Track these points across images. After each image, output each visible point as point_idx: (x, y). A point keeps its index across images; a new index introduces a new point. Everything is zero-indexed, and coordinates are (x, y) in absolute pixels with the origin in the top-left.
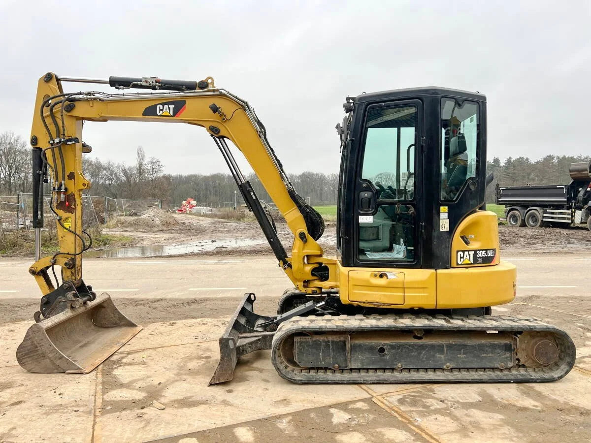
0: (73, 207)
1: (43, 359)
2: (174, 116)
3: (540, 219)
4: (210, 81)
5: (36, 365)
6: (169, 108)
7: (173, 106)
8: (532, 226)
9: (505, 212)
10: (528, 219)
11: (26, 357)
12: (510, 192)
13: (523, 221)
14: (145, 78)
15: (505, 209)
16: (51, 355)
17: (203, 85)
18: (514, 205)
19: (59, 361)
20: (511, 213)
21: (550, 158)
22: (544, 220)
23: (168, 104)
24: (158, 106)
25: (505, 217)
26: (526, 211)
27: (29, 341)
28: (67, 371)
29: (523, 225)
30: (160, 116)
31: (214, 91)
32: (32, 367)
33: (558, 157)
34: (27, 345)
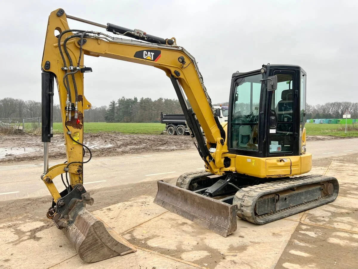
0: (81, 123)
1: (102, 249)
2: (154, 60)
3: (184, 131)
4: (173, 40)
5: (95, 255)
6: (151, 55)
7: (153, 54)
8: (181, 135)
9: (166, 127)
10: (178, 131)
11: (87, 250)
12: (168, 117)
13: (176, 132)
14: (137, 30)
15: (166, 126)
16: (109, 244)
17: (170, 42)
18: (170, 124)
19: (115, 247)
20: (169, 128)
21: (161, 99)
22: (186, 131)
23: (151, 51)
24: (144, 52)
25: (166, 130)
26: (177, 127)
27: (91, 237)
28: (122, 254)
29: (175, 134)
30: (145, 59)
31: (176, 47)
32: (93, 258)
33: (165, 99)
34: (88, 240)
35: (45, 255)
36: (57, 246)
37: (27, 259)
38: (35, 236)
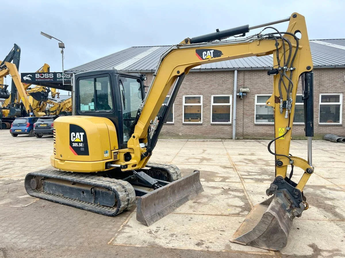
35: (314, 228)
36: (301, 231)
37: (330, 232)
38: (314, 251)
